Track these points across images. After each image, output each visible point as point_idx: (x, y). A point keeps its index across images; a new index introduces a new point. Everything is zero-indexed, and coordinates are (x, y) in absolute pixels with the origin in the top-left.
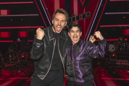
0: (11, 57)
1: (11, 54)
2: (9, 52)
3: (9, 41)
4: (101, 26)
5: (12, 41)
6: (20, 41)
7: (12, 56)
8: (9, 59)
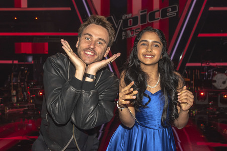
0: (15, 94)
1: (15, 88)
2: (12, 84)
3: (10, 62)
4: (200, 35)
5: (16, 62)
6: (33, 63)
7: (17, 93)
8: (11, 98)
